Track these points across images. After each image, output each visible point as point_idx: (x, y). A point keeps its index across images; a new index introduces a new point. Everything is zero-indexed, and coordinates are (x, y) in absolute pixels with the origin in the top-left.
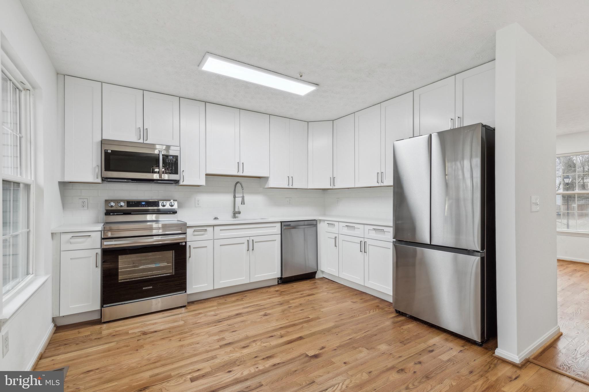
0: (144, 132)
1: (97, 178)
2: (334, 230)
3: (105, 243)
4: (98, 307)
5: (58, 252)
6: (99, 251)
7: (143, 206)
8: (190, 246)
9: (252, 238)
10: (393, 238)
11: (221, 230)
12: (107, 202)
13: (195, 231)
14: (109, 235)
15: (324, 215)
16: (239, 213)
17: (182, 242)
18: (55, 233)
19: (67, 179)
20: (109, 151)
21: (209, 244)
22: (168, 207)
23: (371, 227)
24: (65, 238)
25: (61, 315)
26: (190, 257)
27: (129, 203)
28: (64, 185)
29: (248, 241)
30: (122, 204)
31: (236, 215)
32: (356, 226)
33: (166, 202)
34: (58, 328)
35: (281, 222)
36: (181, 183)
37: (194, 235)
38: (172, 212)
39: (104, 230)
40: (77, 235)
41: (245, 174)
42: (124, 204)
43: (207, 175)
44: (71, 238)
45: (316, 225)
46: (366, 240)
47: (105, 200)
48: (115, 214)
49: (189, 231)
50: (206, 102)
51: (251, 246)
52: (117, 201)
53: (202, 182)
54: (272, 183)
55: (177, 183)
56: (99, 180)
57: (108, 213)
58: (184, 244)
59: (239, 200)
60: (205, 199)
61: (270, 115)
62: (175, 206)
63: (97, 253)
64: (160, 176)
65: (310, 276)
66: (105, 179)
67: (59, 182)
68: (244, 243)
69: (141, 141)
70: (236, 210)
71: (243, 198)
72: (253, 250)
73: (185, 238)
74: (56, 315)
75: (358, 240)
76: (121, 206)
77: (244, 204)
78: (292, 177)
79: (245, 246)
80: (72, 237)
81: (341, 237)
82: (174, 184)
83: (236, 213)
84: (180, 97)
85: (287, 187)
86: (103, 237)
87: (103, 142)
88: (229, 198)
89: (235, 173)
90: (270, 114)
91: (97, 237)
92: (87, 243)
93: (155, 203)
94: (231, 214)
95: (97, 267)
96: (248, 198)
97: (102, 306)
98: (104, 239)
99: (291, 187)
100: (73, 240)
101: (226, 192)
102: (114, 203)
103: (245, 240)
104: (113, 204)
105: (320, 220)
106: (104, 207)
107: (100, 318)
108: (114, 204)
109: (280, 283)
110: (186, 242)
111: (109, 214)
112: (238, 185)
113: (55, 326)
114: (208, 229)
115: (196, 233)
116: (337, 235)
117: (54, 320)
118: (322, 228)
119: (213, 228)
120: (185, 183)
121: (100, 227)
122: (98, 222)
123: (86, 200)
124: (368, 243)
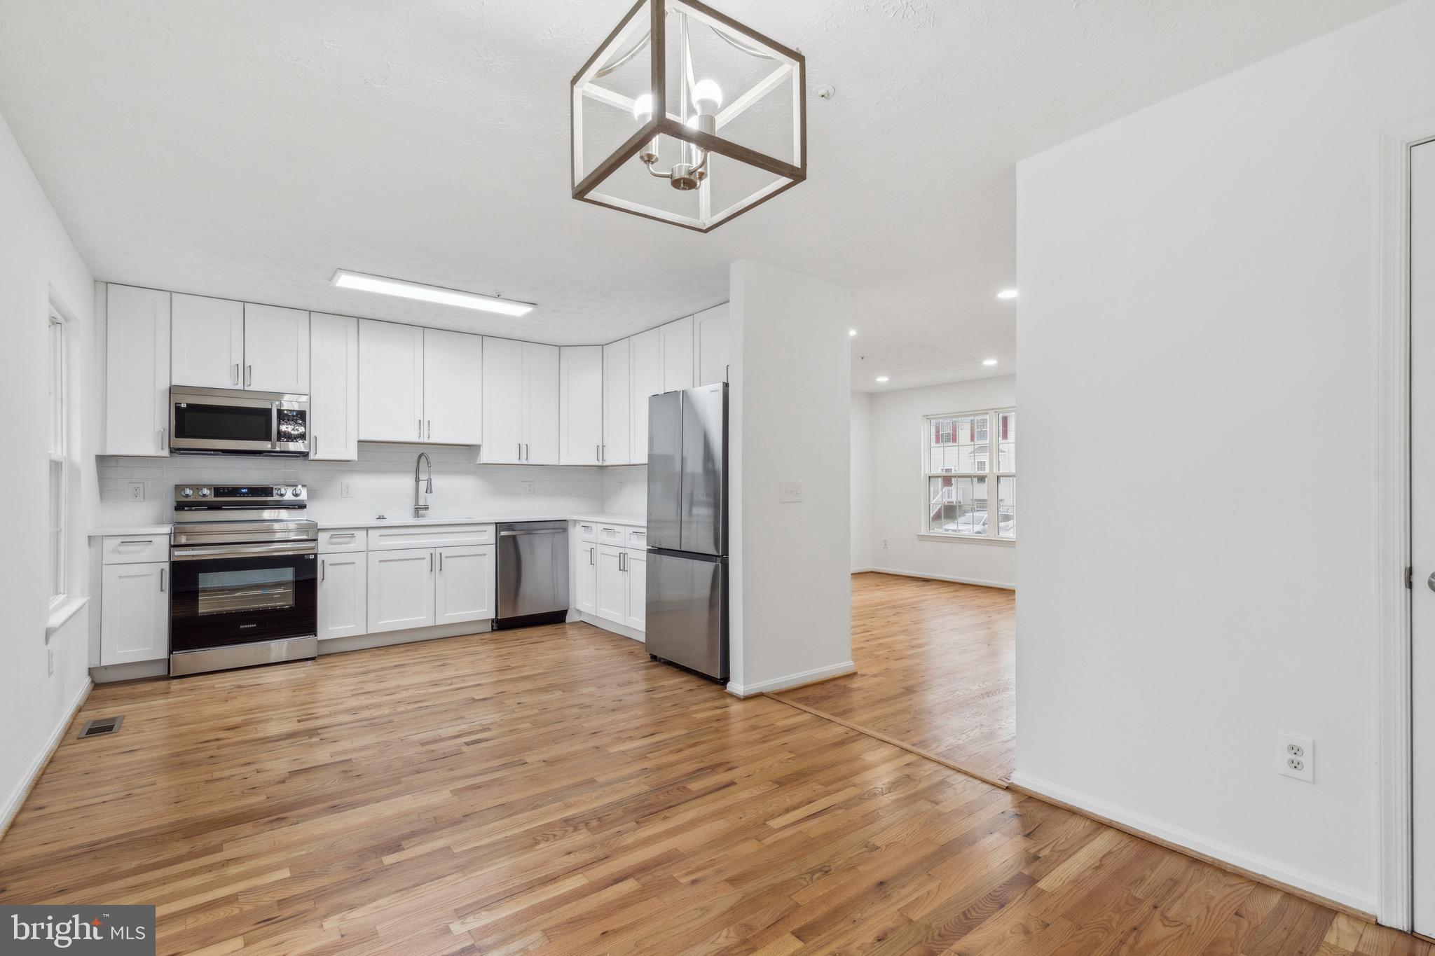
0: (244, 370)
1: (162, 449)
2: (590, 537)
3: (177, 553)
4: (162, 653)
5: (98, 568)
6: (166, 567)
7: (244, 495)
8: (323, 561)
9: (439, 550)
10: (648, 545)
11: (380, 536)
12: (179, 488)
13: (332, 537)
14: (183, 540)
15: (602, 512)
16: (427, 508)
17: (309, 554)
18: (94, 537)
19: (110, 451)
20: (184, 406)
21: (360, 559)
22: (289, 496)
23: (631, 530)
24: (109, 544)
25: (103, 664)
26: (323, 579)
27: (218, 491)
28: (102, 460)
29: (432, 554)
30: (206, 491)
31: (420, 512)
32: (617, 528)
33: (286, 488)
34: (96, 686)
35: (496, 523)
36: (312, 456)
37: (332, 544)
38: (297, 507)
39: (176, 533)
40: (128, 540)
41: (432, 441)
42: (209, 492)
43: (358, 441)
44: (119, 545)
45: (565, 530)
46: (627, 551)
47: (176, 485)
48: (194, 508)
49: (322, 537)
50: (358, 318)
51: (436, 563)
52: (197, 487)
53: (352, 454)
54: (485, 457)
55: (305, 456)
56: (166, 453)
57: (180, 507)
58: (312, 557)
59: (423, 485)
60: (360, 483)
61: (483, 336)
62: (304, 496)
63: (162, 570)
64: (274, 446)
65: (557, 618)
66: (174, 451)
67: (96, 456)
68: (424, 558)
69: (240, 387)
70: (421, 502)
71: (429, 482)
72: (441, 570)
73: (313, 548)
74: (95, 663)
75: (616, 551)
76: (204, 495)
77: (431, 492)
78: (527, 445)
79: (427, 562)
80: (122, 542)
81: (600, 549)
82: (301, 458)
83: (419, 510)
84: (310, 312)
85: (518, 462)
86: (172, 544)
87: (173, 390)
88: (407, 482)
89: (415, 439)
90: (483, 333)
91: (162, 544)
92: (146, 553)
93: (267, 491)
94: (412, 511)
95: (162, 590)
96: (439, 482)
97: (170, 652)
98: (174, 546)
99: (524, 462)
100: (123, 548)
101: (401, 471)
102: (192, 489)
103: (426, 554)
104: (188, 491)
105: (575, 522)
106: (174, 498)
107: (167, 673)
108: (191, 492)
109: (495, 630)
110: (316, 555)
111: (183, 509)
112: (423, 459)
113: (93, 681)
114: (358, 534)
115: (334, 540)
116: (593, 546)
117: (91, 672)
118: (576, 534)
119: (366, 532)
120: (318, 457)
121: (167, 529)
122: (160, 522)
123: (141, 485)
124: (630, 556)
